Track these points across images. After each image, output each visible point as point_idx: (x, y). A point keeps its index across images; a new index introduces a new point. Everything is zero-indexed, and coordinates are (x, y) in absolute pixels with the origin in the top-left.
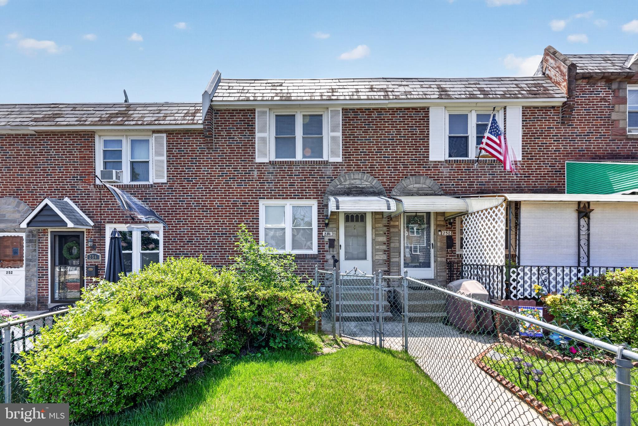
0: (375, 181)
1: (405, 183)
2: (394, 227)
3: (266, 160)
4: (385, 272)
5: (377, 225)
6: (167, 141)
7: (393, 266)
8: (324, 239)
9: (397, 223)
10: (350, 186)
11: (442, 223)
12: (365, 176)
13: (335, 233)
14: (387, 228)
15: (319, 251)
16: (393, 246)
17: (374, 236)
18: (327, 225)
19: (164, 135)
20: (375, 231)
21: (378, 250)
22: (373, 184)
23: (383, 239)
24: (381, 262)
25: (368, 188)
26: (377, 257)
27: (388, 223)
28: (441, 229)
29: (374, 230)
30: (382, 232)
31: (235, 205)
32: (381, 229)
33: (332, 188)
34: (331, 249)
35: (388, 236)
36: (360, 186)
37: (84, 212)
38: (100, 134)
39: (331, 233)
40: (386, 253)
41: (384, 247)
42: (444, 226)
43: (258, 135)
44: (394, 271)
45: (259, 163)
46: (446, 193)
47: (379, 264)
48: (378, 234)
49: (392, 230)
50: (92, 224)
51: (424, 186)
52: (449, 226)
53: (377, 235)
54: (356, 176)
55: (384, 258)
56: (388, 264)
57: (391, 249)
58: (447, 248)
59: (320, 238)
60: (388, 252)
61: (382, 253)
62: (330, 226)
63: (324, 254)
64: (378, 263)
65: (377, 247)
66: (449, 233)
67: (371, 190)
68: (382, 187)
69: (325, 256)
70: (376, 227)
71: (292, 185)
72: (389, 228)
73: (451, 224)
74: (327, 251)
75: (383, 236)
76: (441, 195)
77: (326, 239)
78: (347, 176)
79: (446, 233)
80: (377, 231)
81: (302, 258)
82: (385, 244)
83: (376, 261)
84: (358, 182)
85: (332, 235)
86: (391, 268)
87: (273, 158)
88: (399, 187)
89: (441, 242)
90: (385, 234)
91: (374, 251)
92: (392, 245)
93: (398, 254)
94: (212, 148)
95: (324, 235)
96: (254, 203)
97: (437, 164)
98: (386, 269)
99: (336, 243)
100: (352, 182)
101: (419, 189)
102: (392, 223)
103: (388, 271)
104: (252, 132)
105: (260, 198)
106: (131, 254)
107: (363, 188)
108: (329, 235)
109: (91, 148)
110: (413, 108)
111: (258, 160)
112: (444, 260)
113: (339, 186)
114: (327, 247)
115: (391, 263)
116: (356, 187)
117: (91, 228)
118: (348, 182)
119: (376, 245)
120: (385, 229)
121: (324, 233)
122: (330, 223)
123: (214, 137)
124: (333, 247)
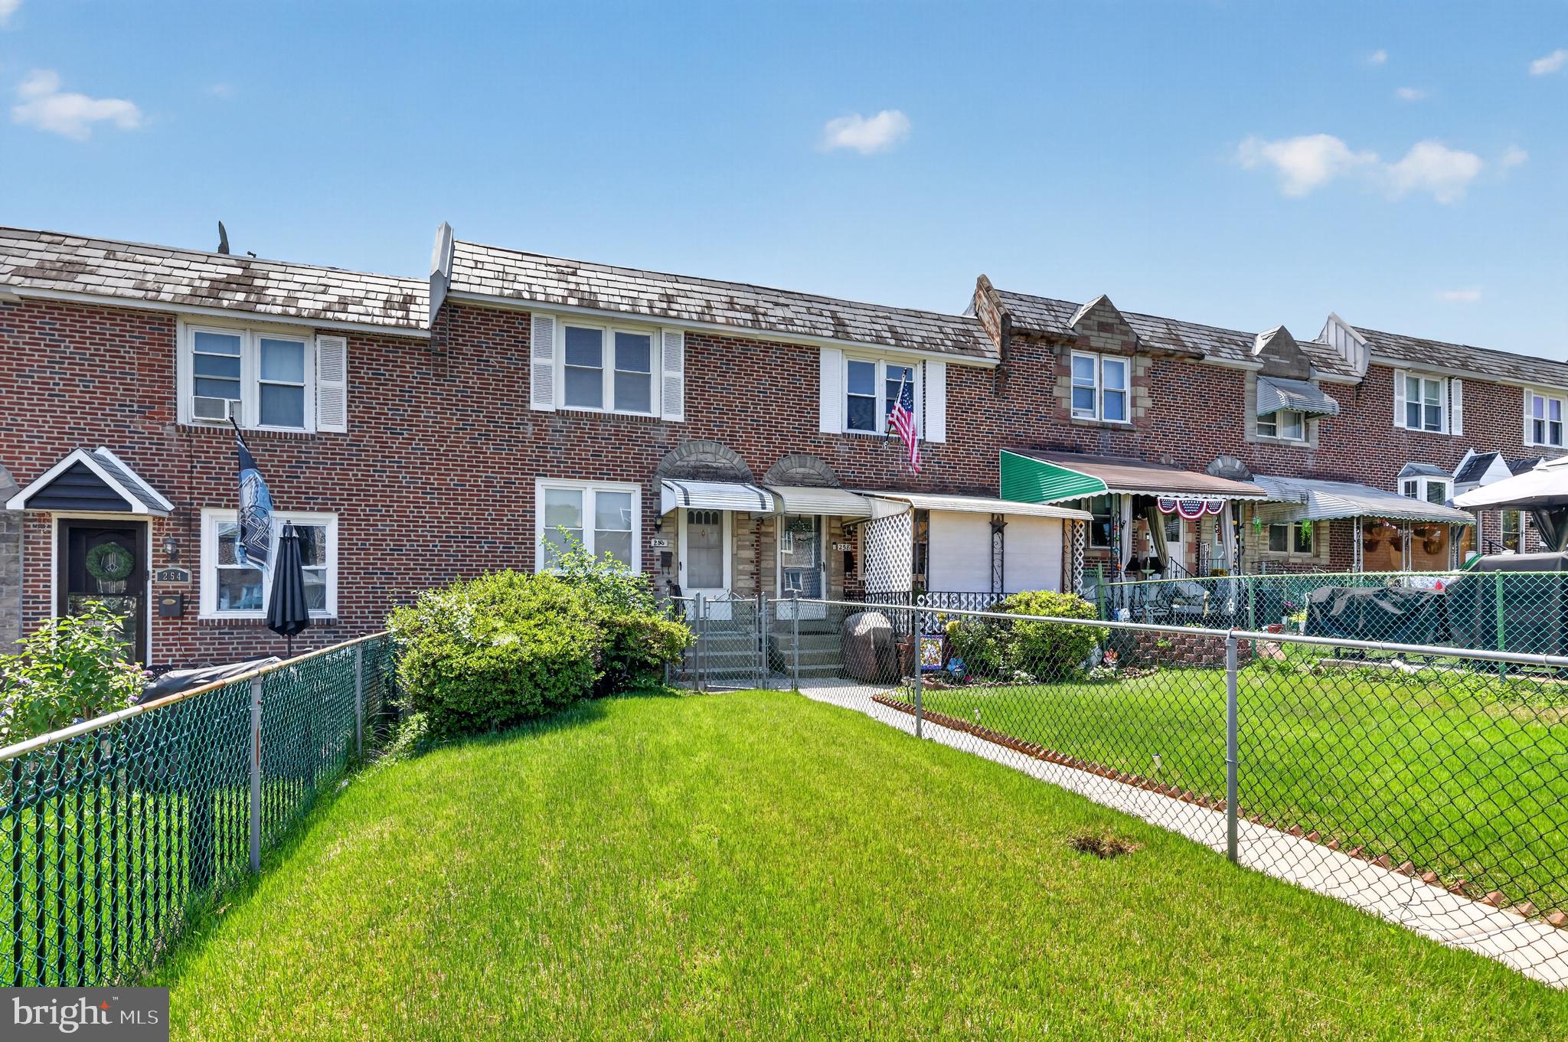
0: (737, 459)
1: (784, 464)
2: (767, 534)
3: (550, 408)
5: (740, 531)
6: (349, 352)
8: (652, 551)
9: (771, 530)
10: (698, 463)
11: (838, 531)
12: (722, 450)
13: (672, 541)
17: (735, 549)
18: (658, 528)
19: (344, 340)
20: (737, 541)
21: (741, 572)
22: (735, 462)
23: (750, 554)
24: (746, 591)
25: (726, 468)
26: (739, 584)
27: (757, 529)
28: (837, 541)
29: (735, 540)
30: (747, 543)
31: (489, 484)
32: (745, 537)
33: (667, 466)
34: (665, 570)
35: (756, 549)
36: (714, 465)
37: (148, 481)
38: (189, 320)
39: (665, 542)
41: (751, 568)
42: (840, 536)
43: (535, 360)
45: (537, 412)
46: (845, 484)
47: (742, 595)
48: (740, 546)
49: (763, 539)
50: (170, 507)
51: (812, 471)
52: (848, 537)
54: (708, 448)
55: (751, 586)
56: (757, 594)
57: (762, 571)
58: (846, 571)
59: (647, 549)
60: (756, 575)
61: (747, 577)
62: (664, 529)
63: (654, 577)
65: (741, 567)
66: (848, 547)
67: (731, 472)
68: (748, 468)
69: (654, 581)
70: (737, 535)
71: (597, 455)
72: (758, 537)
73: (850, 533)
74: (658, 572)
75: (749, 549)
76: (835, 488)
77: (657, 552)
78: (692, 446)
79: (843, 547)
80: (741, 540)
82: (752, 562)
83: (738, 590)
84: (709, 458)
85: (666, 545)
87: (562, 406)
88: (774, 471)
89: (836, 561)
90: (752, 545)
91: (735, 572)
92: (764, 565)
93: (772, 577)
94: (445, 376)
95: (653, 544)
96: (527, 484)
97: (831, 438)
99: (673, 559)
100: (701, 457)
101: (805, 476)
102: (761, 529)
104: (525, 357)
105: (537, 475)
107: (717, 468)
108: (661, 544)
109: (168, 349)
110: (797, 346)
111: (535, 406)
112: (841, 589)
113: (678, 463)
114: (658, 565)
116: (708, 467)
117: (166, 515)
118: (693, 458)
119: (739, 564)
120: (753, 537)
121: (653, 541)
122: (663, 524)
123: (447, 354)
124: (670, 566)
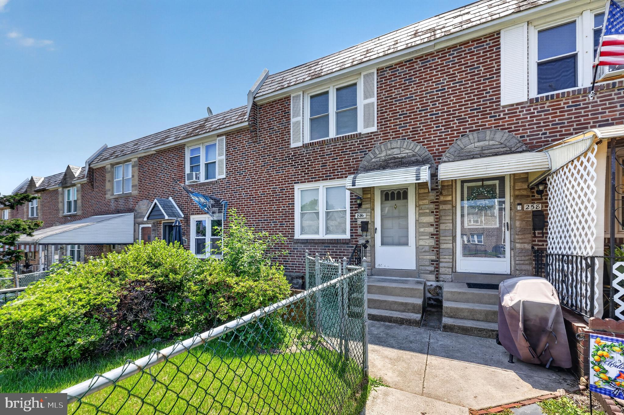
0: (418, 147)
1: (462, 143)
2: (445, 202)
3: (300, 144)
4: (432, 261)
5: (421, 203)
6: (226, 142)
7: (443, 254)
8: (356, 221)
9: (449, 198)
10: (387, 157)
11: (525, 193)
12: (406, 143)
13: (369, 214)
14: (436, 205)
15: (351, 236)
16: (444, 228)
17: (417, 216)
18: (360, 205)
19: (224, 137)
20: (419, 210)
21: (423, 234)
22: (416, 151)
23: (431, 219)
24: (427, 248)
25: (409, 157)
26: (422, 243)
27: (437, 199)
28: (523, 201)
29: (417, 209)
30: (428, 211)
31: (274, 192)
32: (427, 206)
33: (366, 163)
34: (365, 233)
35: (438, 215)
36: (399, 156)
37: (179, 207)
38: (188, 145)
39: (364, 215)
40: (435, 237)
41: (432, 230)
42: (528, 196)
43: (293, 120)
44: (445, 260)
45: (294, 148)
46: (531, 148)
47: (424, 252)
48: (422, 213)
49: (441, 207)
50: (183, 216)
51: (491, 143)
52: (537, 196)
53: (420, 215)
54: (394, 145)
55: (431, 244)
56: (437, 251)
57: (441, 232)
58: (534, 229)
59: (353, 221)
60: (436, 236)
61: (428, 237)
62: (363, 206)
63: (357, 238)
64: (423, 250)
65: (422, 230)
66: (538, 207)
67: (413, 159)
68: (428, 153)
69: (358, 241)
70: (419, 205)
71: (324, 165)
72: (438, 205)
73: (540, 192)
74: (361, 236)
75: (430, 216)
76: (520, 152)
77: (359, 222)
78: (382, 147)
79: (530, 207)
80: (421, 209)
81: (333, 243)
82: (432, 225)
83: (420, 247)
84: (396, 151)
85: (365, 217)
86: (441, 257)
87: (307, 140)
88: (452, 150)
89: (522, 220)
90: (433, 212)
91: (417, 234)
92: (442, 227)
93: (451, 238)
94: (257, 141)
95: (356, 217)
96: (290, 189)
97: (513, 108)
98: (434, 258)
99: (369, 226)
100: (389, 152)
101: (483, 149)
102: (442, 198)
103: (437, 261)
104: (288, 119)
105: (295, 183)
106: (205, 239)
107: (402, 158)
108: (363, 216)
109: (183, 157)
110: (473, 40)
111: (293, 145)
112: (528, 247)
113: (373, 160)
114: (359, 231)
115: (441, 251)
116: (395, 158)
117: (182, 219)
118: (384, 154)
119: (420, 227)
120: (432, 206)
121: (356, 215)
122: (363, 203)
123: (258, 131)
124: (367, 231)
